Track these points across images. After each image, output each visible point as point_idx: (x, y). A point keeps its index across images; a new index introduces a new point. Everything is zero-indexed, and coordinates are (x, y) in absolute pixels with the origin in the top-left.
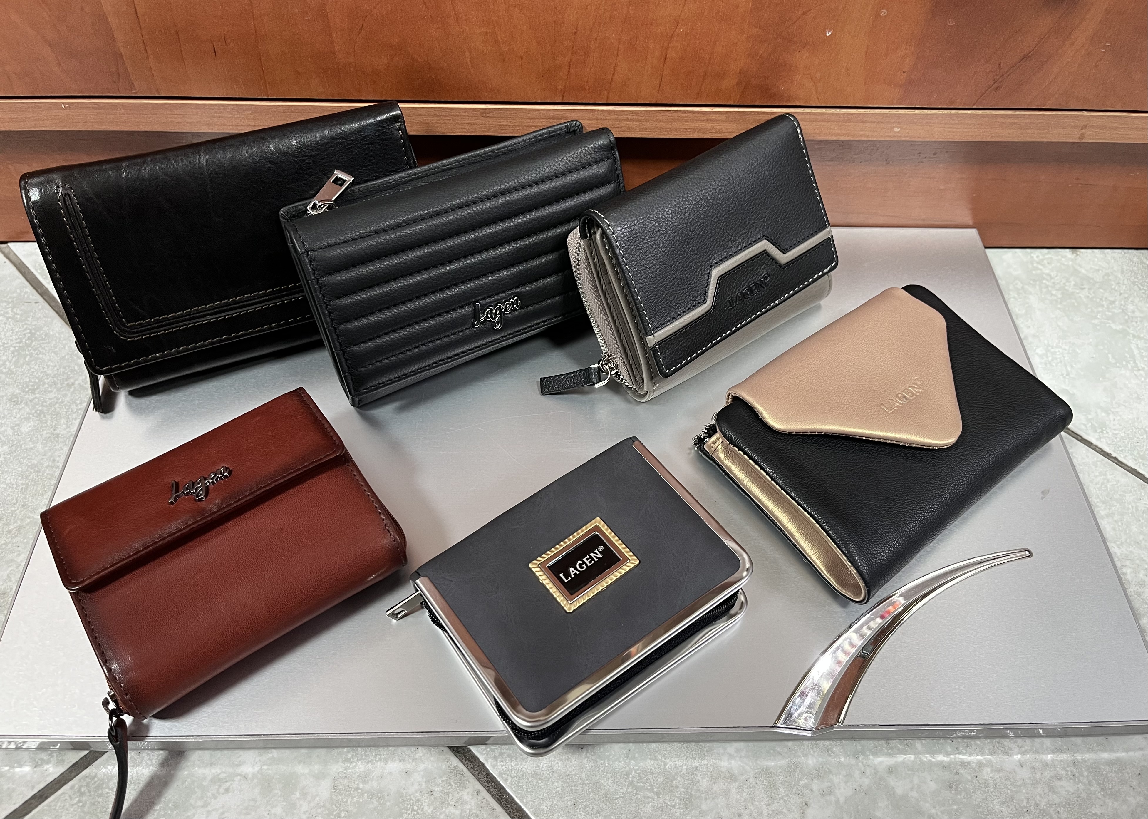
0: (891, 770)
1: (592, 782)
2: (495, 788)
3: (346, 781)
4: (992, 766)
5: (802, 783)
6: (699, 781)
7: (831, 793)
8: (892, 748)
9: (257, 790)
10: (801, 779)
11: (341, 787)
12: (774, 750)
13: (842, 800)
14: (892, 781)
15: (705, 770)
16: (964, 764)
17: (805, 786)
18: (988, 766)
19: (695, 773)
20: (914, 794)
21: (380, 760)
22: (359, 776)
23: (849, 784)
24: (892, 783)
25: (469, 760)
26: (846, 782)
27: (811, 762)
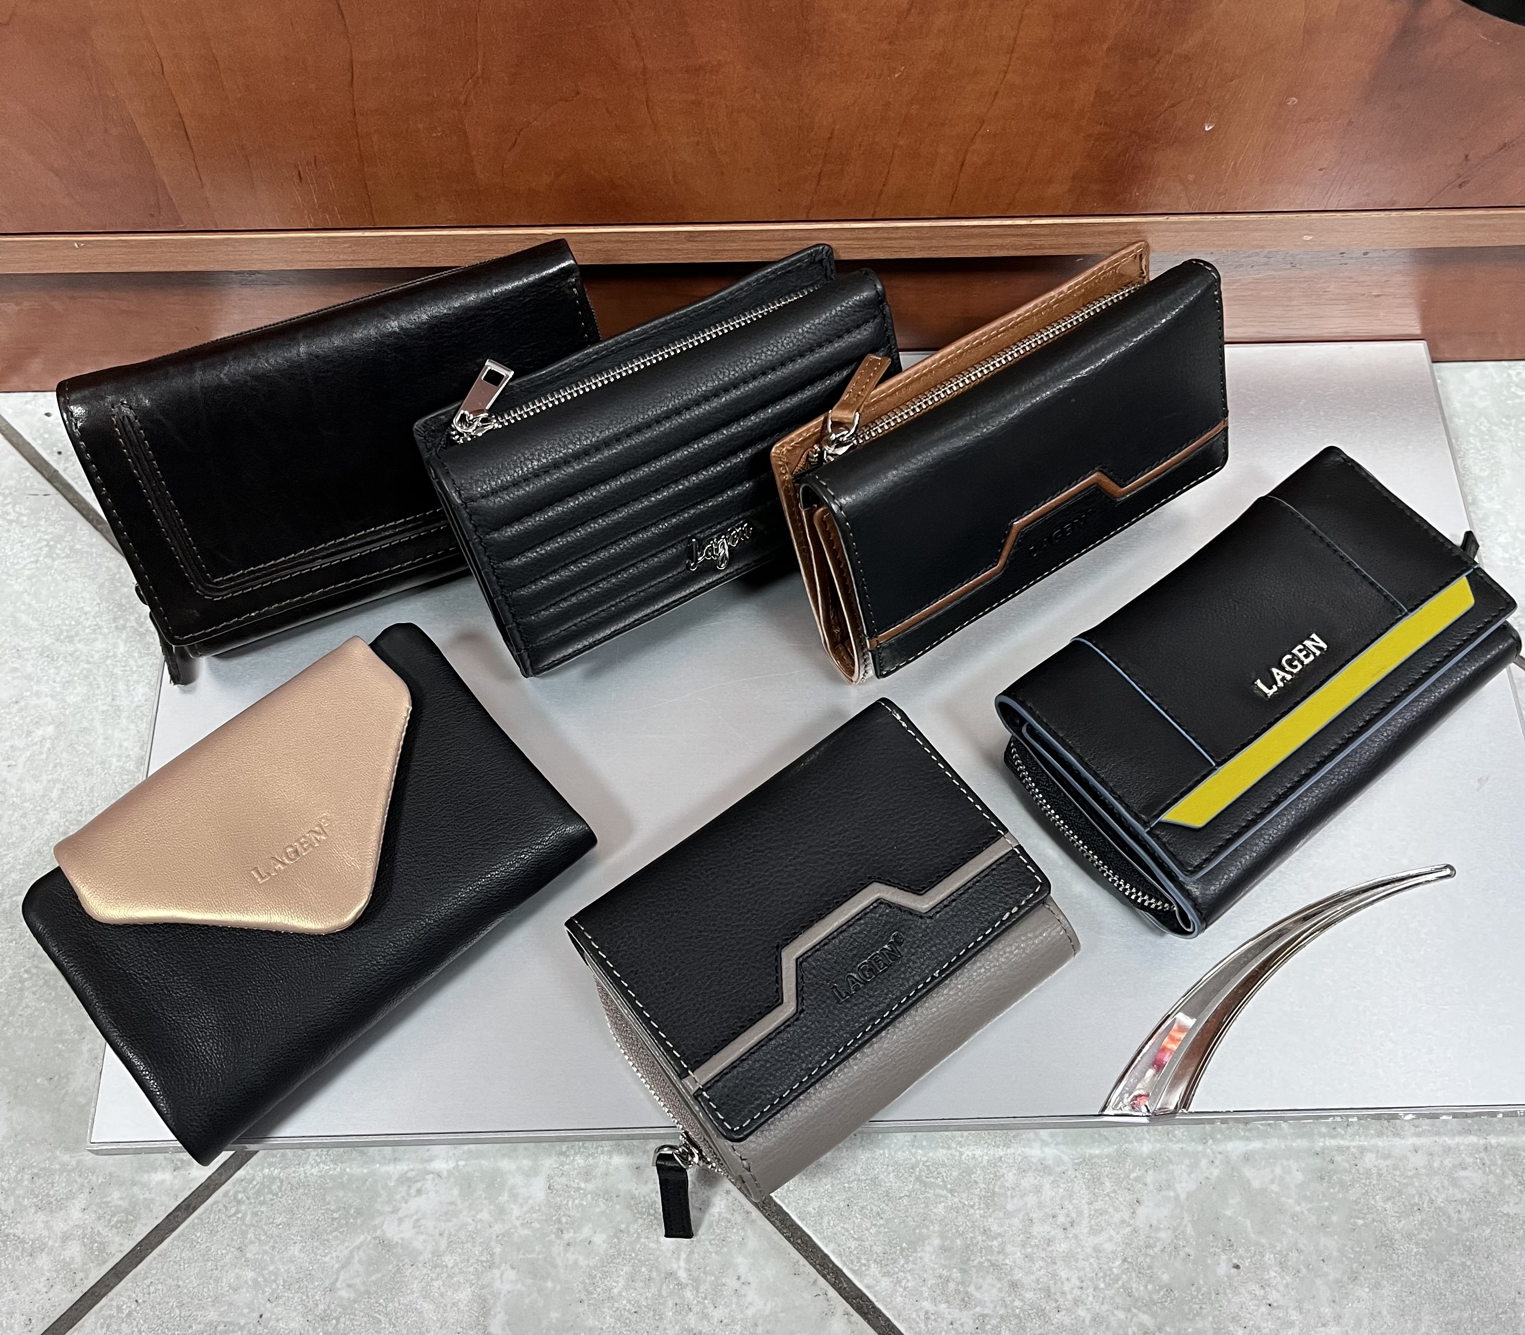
0: (1247, 1158)
1: (869, 1177)
3: (564, 1180)
4: (1378, 1151)
5: (1132, 1176)
6: (1003, 1176)
7: (1169, 1187)
8: (1250, 1130)
9: (456, 1192)
10: (1133, 1171)
11: (557, 1187)
12: (1100, 1134)
13: (1183, 1196)
14: (1248, 1172)
15: (1011, 1161)
16: (1341, 1150)
17: (1137, 1179)
18: (1371, 1151)
19: (999, 1164)
20: (1275, 1187)
21: (603, 1152)
22: (579, 1173)
23: (1193, 1176)
24: (1248, 1175)
26: (1189, 1175)
27: (1146, 1148)
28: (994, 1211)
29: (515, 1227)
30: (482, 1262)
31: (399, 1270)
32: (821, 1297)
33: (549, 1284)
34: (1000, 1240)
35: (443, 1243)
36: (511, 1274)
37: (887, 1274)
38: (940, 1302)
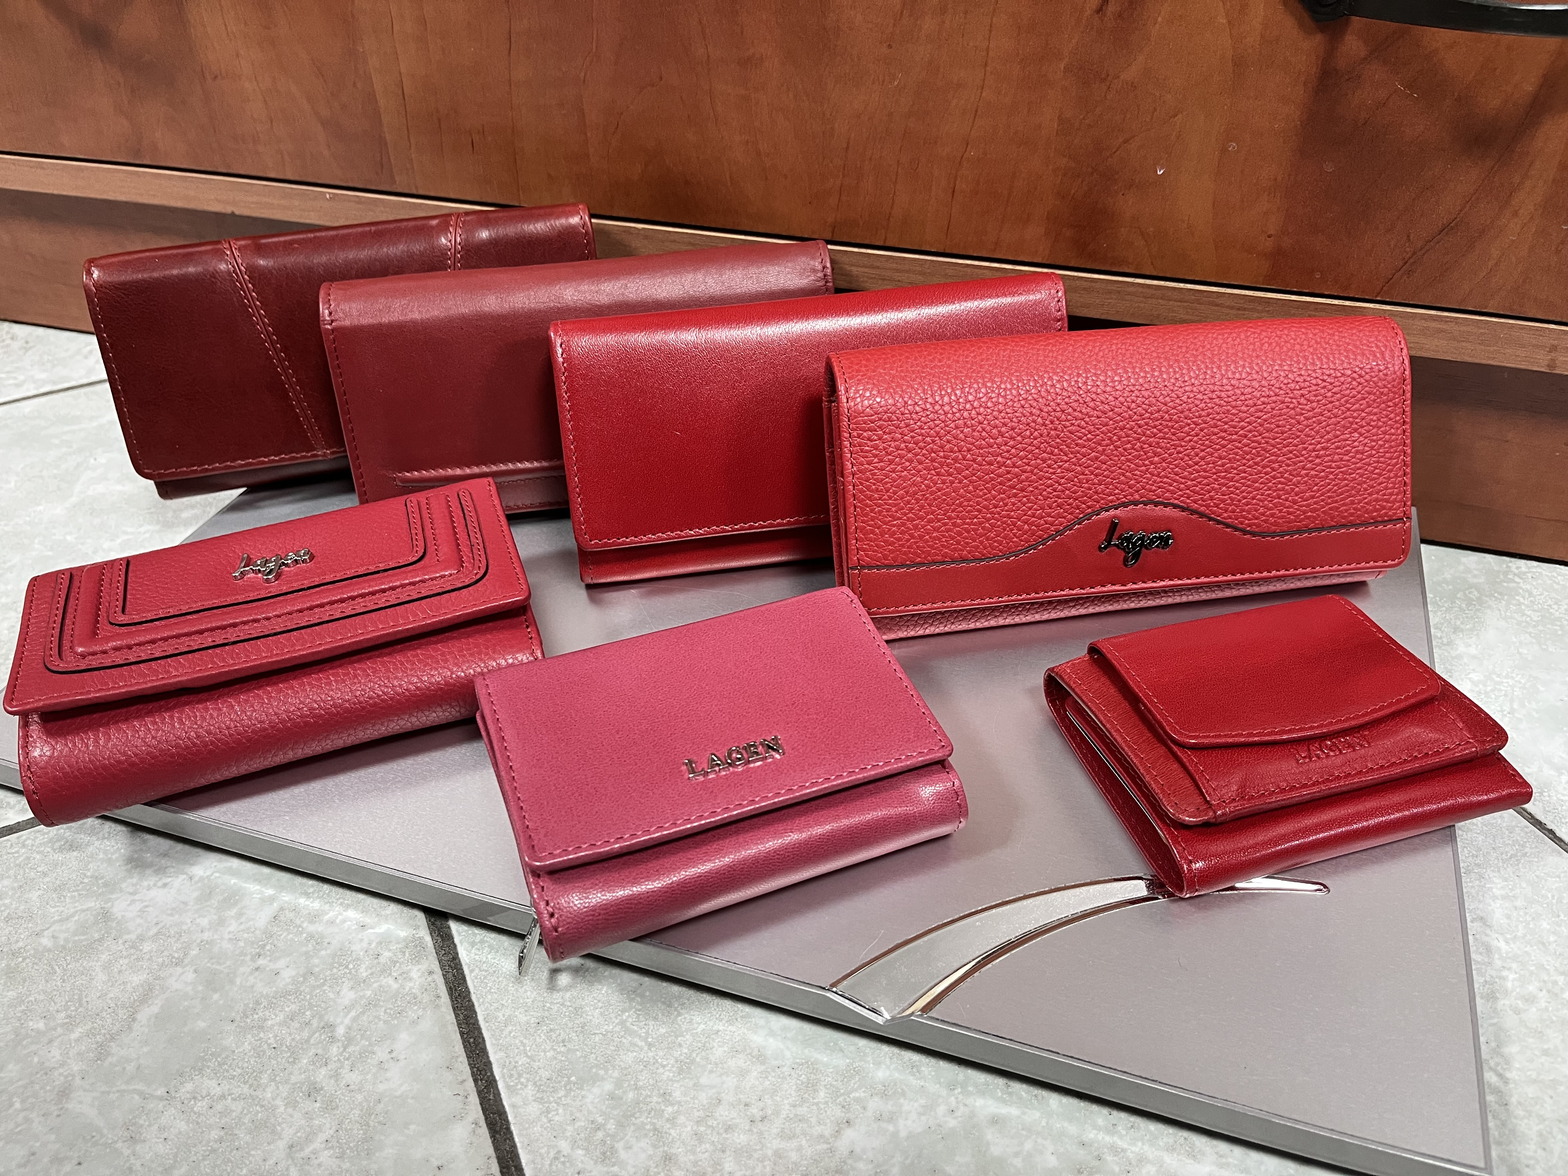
0: (995, 1121)
1: (574, 1006)
2: (454, 975)
3: (291, 915)
4: (1161, 1166)
5: (854, 1094)
6: (712, 1048)
7: (891, 1120)
8: (1010, 1094)
10: (856, 1090)
11: (282, 918)
12: (836, 1044)
13: (903, 1134)
14: (990, 1135)
15: (727, 1038)
16: (1115, 1150)
17: (857, 1100)
19: (714, 1036)
20: (1017, 1163)
21: (341, 904)
22: (309, 914)
23: (923, 1118)
24: (989, 1137)
25: (442, 937)
26: (920, 1114)
27: (881, 1074)
28: (684, 1078)
29: (222, 939)
30: (173, 957)
31: (101, 940)
32: (459, 1098)
33: (216, 996)
34: (676, 1108)
35: (154, 931)
36: (190, 976)
37: (540, 1100)
38: (578, 1147)
